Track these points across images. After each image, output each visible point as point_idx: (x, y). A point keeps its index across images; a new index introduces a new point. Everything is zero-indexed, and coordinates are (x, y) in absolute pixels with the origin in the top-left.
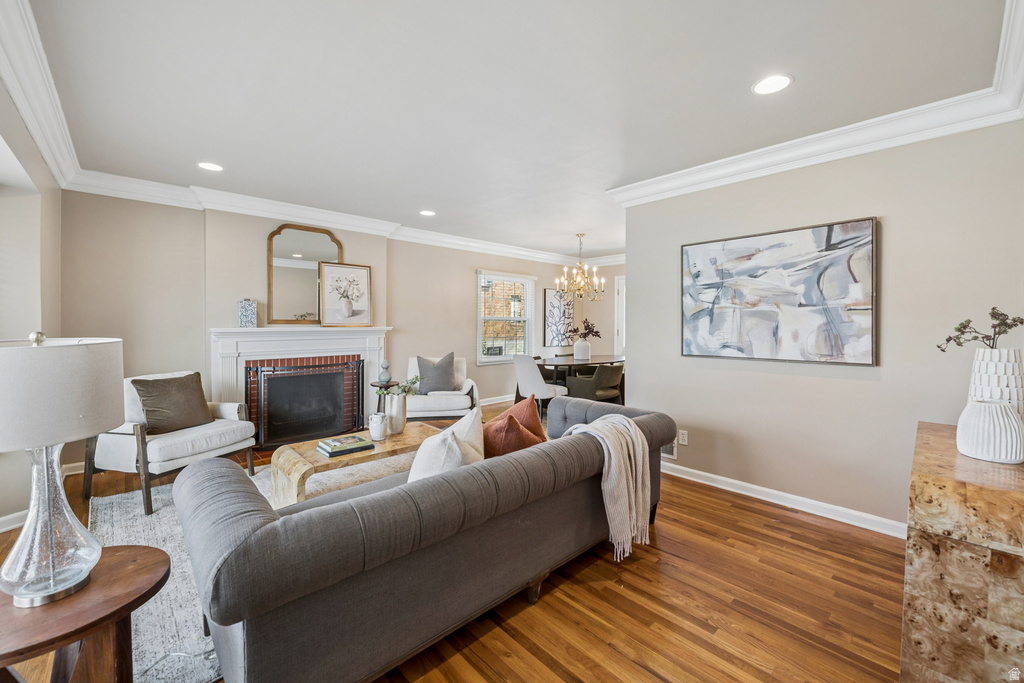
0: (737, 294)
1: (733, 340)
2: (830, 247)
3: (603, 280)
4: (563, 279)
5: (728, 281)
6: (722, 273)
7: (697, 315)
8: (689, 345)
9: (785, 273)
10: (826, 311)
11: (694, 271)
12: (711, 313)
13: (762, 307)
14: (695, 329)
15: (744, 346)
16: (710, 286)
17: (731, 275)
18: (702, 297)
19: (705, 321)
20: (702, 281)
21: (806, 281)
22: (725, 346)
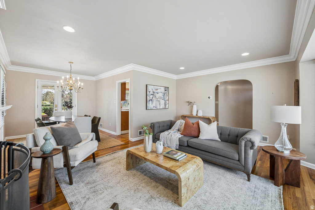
0: (155, 97)
1: (155, 106)
2: (165, 91)
3: (82, 84)
4: (61, 81)
5: (154, 94)
6: (154, 92)
7: (150, 100)
8: (148, 107)
9: (161, 93)
10: (165, 100)
11: (149, 91)
12: (152, 100)
13: (159, 99)
14: (149, 104)
15: (156, 107)
16: (152, 94)
17: (155, 93)
18: (150, 97)
19: (151, 102)
20: (151, 93)
21: (163, 95)
22: (154, 107)
